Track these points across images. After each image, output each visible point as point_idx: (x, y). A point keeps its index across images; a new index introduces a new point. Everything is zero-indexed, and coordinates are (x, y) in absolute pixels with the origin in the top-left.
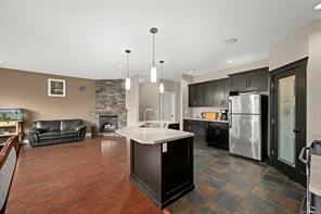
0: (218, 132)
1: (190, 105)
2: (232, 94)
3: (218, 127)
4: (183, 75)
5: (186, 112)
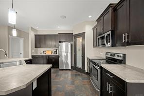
0: (53, 60)
1: (36, 47)
2: (60, 42)
3: (53, 58)
4: (32, 28)
5: (33, 51)
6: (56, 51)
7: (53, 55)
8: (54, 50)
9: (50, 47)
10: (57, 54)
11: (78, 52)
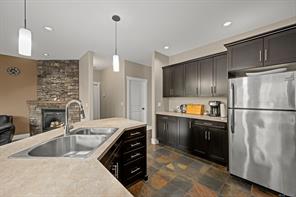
0: (208, 137)
2: (232, 75)
4: (156, 53)
5: (159, 104)
6: (218, 107)
7: (205, 117)
8: (208, 103)
9: (197, 94)
10: (219, 115)
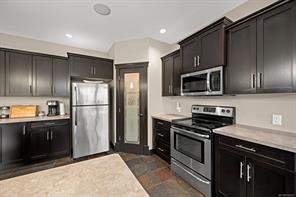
9: (31, 93)
11: (127, 107)
